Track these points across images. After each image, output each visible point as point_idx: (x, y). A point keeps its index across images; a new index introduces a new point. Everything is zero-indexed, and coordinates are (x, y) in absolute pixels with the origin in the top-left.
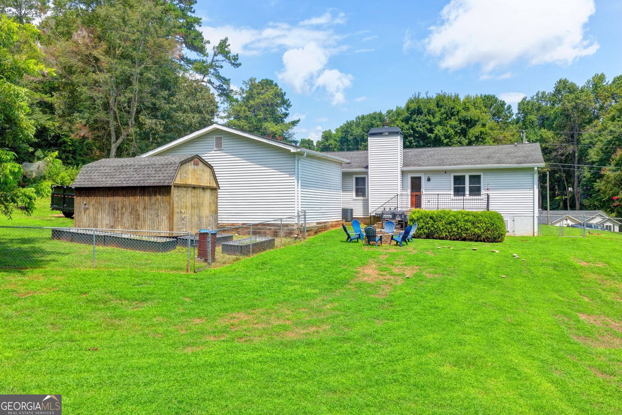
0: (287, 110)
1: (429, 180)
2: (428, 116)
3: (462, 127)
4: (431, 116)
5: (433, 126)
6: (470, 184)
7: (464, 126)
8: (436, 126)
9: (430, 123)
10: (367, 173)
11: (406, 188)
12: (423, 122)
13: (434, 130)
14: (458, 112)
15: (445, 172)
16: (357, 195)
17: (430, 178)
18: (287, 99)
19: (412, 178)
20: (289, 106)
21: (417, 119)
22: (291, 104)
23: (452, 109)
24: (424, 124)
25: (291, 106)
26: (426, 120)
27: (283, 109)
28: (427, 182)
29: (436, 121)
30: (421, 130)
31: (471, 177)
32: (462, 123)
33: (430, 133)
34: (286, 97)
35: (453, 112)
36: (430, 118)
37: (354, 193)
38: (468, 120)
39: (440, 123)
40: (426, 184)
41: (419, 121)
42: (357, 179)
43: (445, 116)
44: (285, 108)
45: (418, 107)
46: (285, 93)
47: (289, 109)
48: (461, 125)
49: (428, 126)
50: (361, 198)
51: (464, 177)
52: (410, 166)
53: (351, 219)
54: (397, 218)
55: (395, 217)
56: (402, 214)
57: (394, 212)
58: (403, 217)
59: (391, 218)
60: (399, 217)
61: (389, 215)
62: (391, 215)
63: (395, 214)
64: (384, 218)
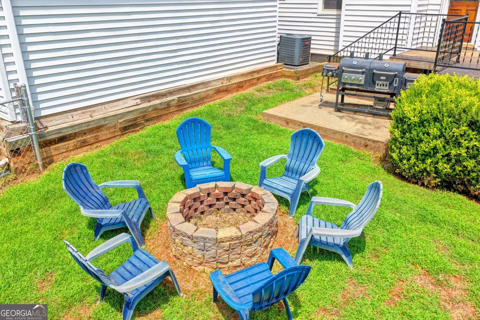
16: (326, 6)
50: (334, 12)
53: (301, 59)
54: (378, 84)
55: (374, 83)
56: (395, 76)
57: (373, 69)
58: (396, 84)
59: (362, 83)
60: (385, 83)
61: (358, 75)
62: (363, 74)
63: (374, 74)
64: (343, 81)
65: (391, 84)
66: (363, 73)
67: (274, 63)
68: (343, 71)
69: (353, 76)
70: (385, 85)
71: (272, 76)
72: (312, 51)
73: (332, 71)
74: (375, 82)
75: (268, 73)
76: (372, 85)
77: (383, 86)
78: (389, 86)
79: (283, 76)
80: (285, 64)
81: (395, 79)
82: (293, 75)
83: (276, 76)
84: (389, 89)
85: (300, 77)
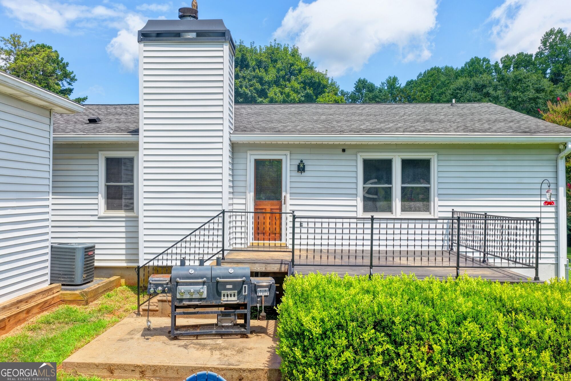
0: (70, 84)
1: (301, 168)
2: (257, 70)
3: (307, 93)
4: (262, 70)
5: (267, 87)
6: (403, 182)
7: (310, 91)
8: (270, 87)
9: (261, 80)
10: (135, 146)
11: (242, 190)
12: (250, 80)
13: (266, 94)
14: (300, 71)
15: (344, 150)
16: (110, 207)
17: (306, 163)
18: (71, 71)
19: (258, 163)
20: (73, 79)
21: (240, 74)
22: (76, 78)
23: (291, 66)
24: (252, 83)
25: (76, 80)
26: (254, 77)
27: (65, 83)
28: (296, 173)
29: (270, 79)
30: (247, 91)
31: (406, 163)
32: (307, 87)
33: (261, 98)
34: (69, 69)
35: (294, 70)
36: (261, 73)
37: (101, 200)
38: (315, 83)
39: (276, 83)
40: (294, 179)
41: (244, 78)
42: (109, 161)
43: (282, 73)
44: (68, 82)
45: (242, 56)
46: (67, 64)
47: (73, 84)
48: (305, 89)
49: (258, 86)
50: (122, 213)
51: (388, 163)
52: (252, 130)
53: (84, 276)
54: (224, 295)
55: (219, 294)
56: (243, 282)
57: (216, 277)
58: (245, 292)
59: (205, 295)
60: (232, 292)
61: (198, 287)
62: (204, 285)
63: (218, 282)
64: (178, 296)
65: (240, 293)
66: (204, 283)
67: (46, 286)
68: (178, 284)
69: (192, 288)
70: (233, 295)
71: (47, 305)
72: (96, 264)
73: (161, 285)
74: (221, 293)
75: (40, 300)
76: (217, 297)
77: (231, 296)
78: (238, 295)
79: (64, 301)
80: (63, 285)
81: (244, 286)
82: (79, 299)
83: (53, 302)
84: (238, 299)
85: (89, 300)
